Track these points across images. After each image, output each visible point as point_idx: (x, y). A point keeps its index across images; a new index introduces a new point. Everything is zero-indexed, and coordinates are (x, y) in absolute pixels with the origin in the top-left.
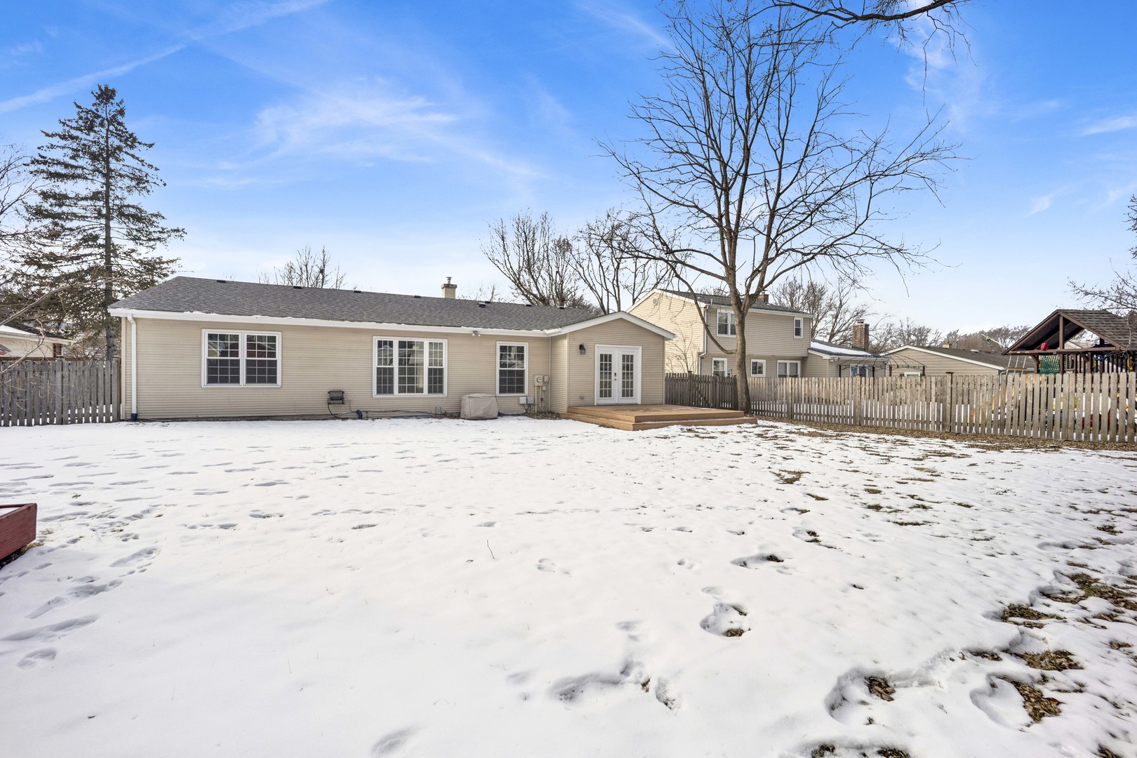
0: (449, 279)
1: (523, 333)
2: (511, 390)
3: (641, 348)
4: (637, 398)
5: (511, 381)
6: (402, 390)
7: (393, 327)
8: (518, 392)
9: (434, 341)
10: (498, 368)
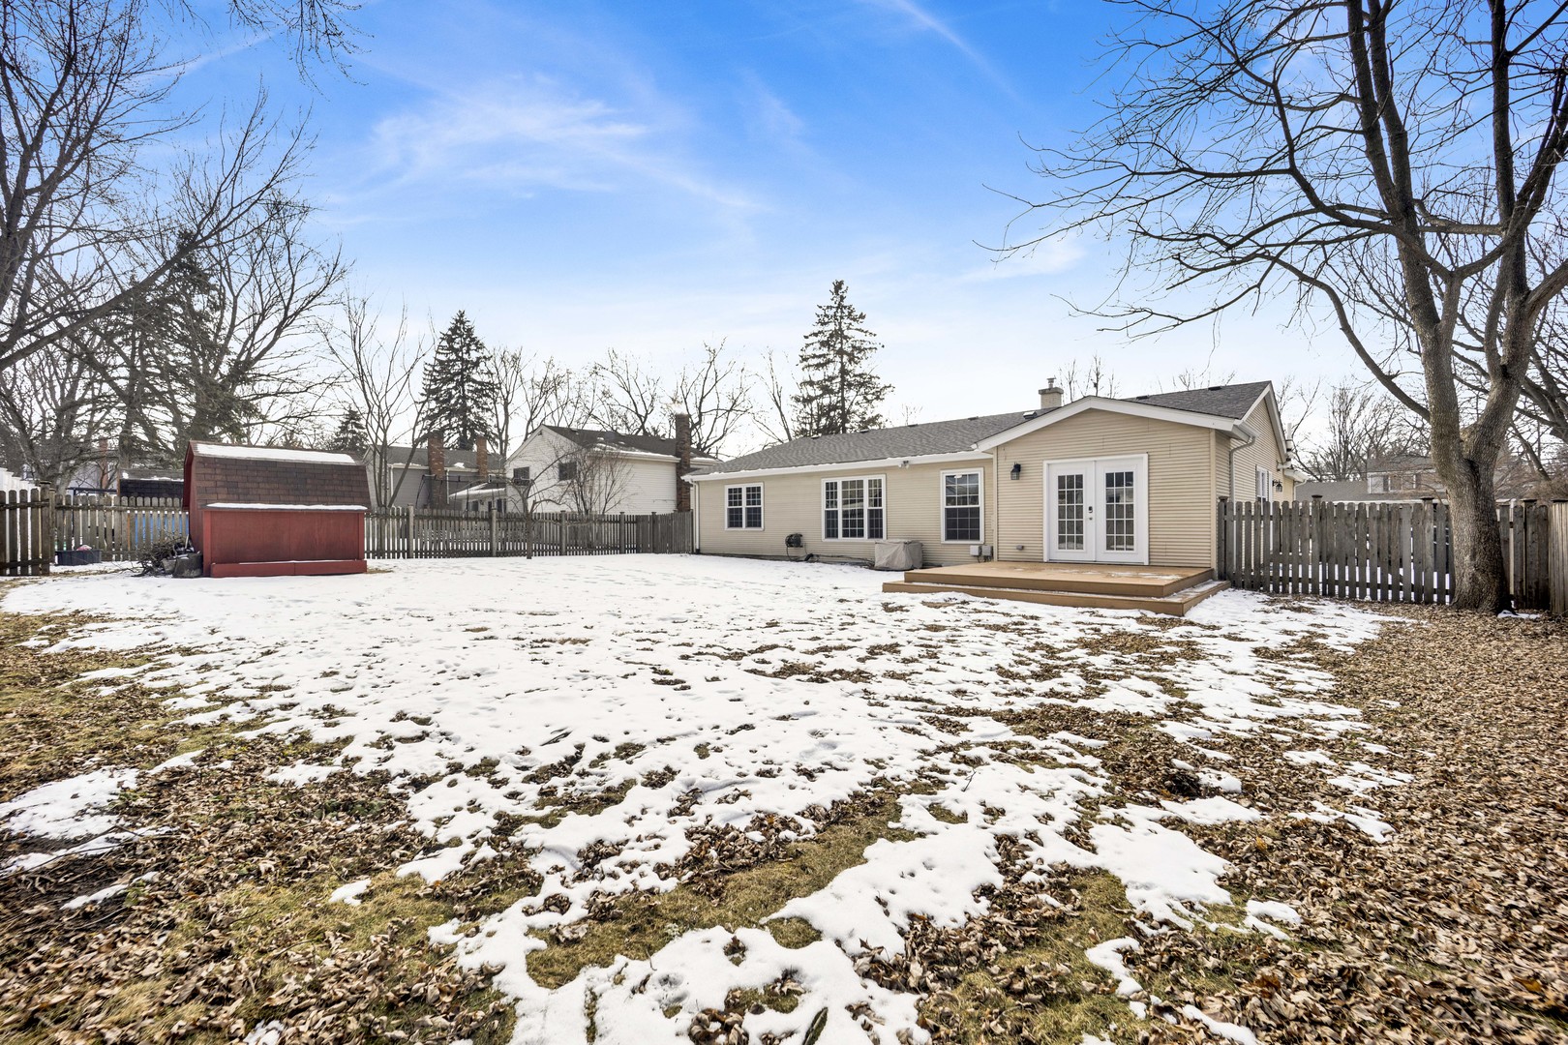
0: (1051, 381)
1: (962, 455)
2: (963, 536)
3: (1146, 456)
4: (1140, 553)
5: (963, 523)
6: (845, 534)
7: (835, 467)
8: (972, 538)
9: (873, 477)
10: (943, 505)
